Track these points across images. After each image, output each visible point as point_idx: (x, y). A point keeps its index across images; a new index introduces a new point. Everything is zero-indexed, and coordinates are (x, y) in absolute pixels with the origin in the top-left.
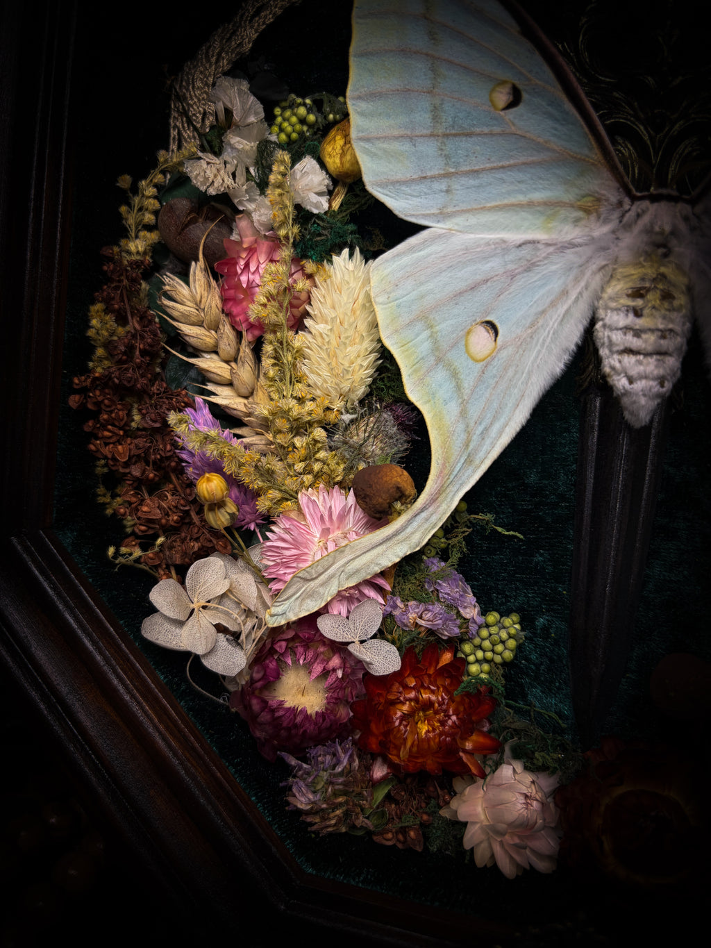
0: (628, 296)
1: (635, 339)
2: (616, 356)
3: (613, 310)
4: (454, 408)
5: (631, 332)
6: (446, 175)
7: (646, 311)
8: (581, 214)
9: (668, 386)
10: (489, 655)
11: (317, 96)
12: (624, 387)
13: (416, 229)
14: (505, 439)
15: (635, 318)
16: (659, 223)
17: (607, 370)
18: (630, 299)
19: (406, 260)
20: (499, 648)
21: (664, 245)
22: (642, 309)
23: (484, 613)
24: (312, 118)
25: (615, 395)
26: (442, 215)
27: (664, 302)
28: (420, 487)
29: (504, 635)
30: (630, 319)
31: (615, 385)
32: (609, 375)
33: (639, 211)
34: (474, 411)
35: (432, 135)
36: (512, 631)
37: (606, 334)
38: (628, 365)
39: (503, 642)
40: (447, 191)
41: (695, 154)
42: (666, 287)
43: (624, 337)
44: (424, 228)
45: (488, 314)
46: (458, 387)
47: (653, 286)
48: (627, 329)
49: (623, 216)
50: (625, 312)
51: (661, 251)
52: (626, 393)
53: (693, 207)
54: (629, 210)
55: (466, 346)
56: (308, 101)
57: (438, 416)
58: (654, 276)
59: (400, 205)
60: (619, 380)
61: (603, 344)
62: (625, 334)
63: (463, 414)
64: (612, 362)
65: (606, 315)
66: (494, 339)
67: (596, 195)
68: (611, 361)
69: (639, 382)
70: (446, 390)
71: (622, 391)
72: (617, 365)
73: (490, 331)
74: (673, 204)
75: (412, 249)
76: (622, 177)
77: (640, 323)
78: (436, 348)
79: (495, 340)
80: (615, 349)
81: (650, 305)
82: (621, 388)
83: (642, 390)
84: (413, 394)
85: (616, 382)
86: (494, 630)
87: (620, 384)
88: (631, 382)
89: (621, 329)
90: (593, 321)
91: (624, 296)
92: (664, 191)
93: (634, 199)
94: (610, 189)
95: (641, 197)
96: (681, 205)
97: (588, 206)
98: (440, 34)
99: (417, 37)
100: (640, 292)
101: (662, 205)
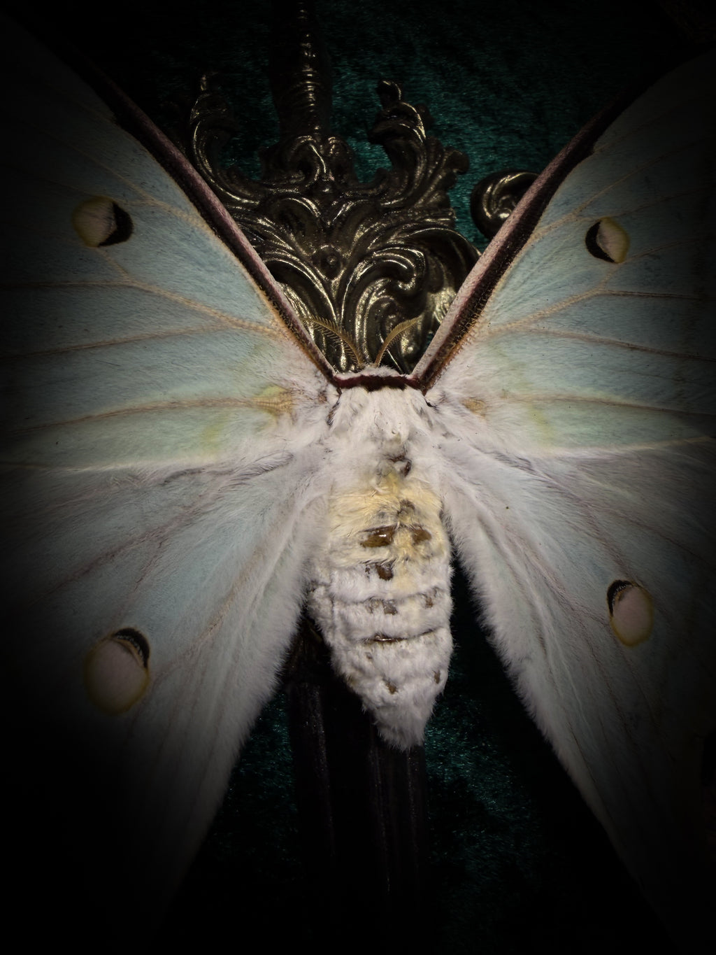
0: (364, 545)
1: (390, 617)
2: (360, 648)
3: (341, 569)
5: (381, 606)
7: (397, 569)
8: (264, 416)
12: (383, 700)
15: (383, 581)
16: (390, 424)
17: (347, 670)
18: (368, 549)
21: (401, 458)
22: (390, 564)
25: (365, 708)
27: (419, 546)
30: (375, 585)
31: (365, 695)
32: (352, 679)
33: (356, 406)
37: (336, 609)
38: (385, 662)
41: (385, 305)
42: (415, 521)
43: (371, 617)
45: (123, 615)
47: (399, 524)
48: (373, 602)
49: (330, 416)
50: (365, 573)
51: (399, 466)
52: (387, 706)
53: (424, 393)
54: (338, 404)
58: (398, 507)
60: (372, 688)
61: (333, 627)
62: (371, 610)
64: (356, 658)
65: (332, 581)
66: (141, 663)
67: (284, 383)
69: (406, 687)
71: (380, 704)
72: (366, 664)
73: (133, 649)
74: (399, 391)
76: (315, 353)
79: (146, 665)
80: (359, 636)
81: (401, 556)
82: (378, 700)
83: (414, 698)
85: (368, 692)
87: (375, 692)
88: (393, 690)
89: (362, 602)
91: (358, 546)
92: (371, 370)
93: (341, 385)
94: (306, 378)
95: (350, 384)
96: (409, 391)
97: (275, 405)
100: (381, 539)
101: (385, 393)
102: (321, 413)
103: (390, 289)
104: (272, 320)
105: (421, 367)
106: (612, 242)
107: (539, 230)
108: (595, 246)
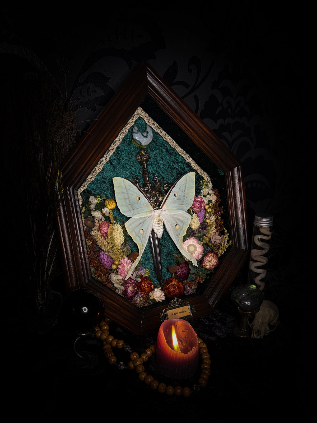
0: (157, 222)
4: (140, 242)
6: (133, 210)
10: (146, 275)
11: (100, 195)
13: (130, 218)
14: (146, 244)
16: (159, 212)
19: (130, 222)
20: (148, 274)
24: (101, 199)
26: (133, 215)
29: (148, 272)
31: (157, 234)
35: (130, 204)
36: (149, 271)
37: (155, 228)
40: (133, 212)
44: (131, 218)
45: (142, 228)
46: (140, 238)
50: (157, 224)
51: (160, 216)
55: (140, 233)
56: (99, 197)
57: (139, 244)
59: (127, 215)
63: (142, 242)
65: (154, 225)
69: (160, 233)
70: (138, 239)
72: (157, 231)
75: (130, 220)
77: (159, 225)
78: (136, 234)
79: (143, 231)
80: (157, 229)
84: (135, 241)
93: (154, 209)
94: (152, 209)
97: (150, 211)
98: (128, 190)
99: (125, 191)
100: (159, 221)
101: (158, 210)
104: (150, 205)
106: (176, 195)
107: (170, 195)
108: (175, 195)
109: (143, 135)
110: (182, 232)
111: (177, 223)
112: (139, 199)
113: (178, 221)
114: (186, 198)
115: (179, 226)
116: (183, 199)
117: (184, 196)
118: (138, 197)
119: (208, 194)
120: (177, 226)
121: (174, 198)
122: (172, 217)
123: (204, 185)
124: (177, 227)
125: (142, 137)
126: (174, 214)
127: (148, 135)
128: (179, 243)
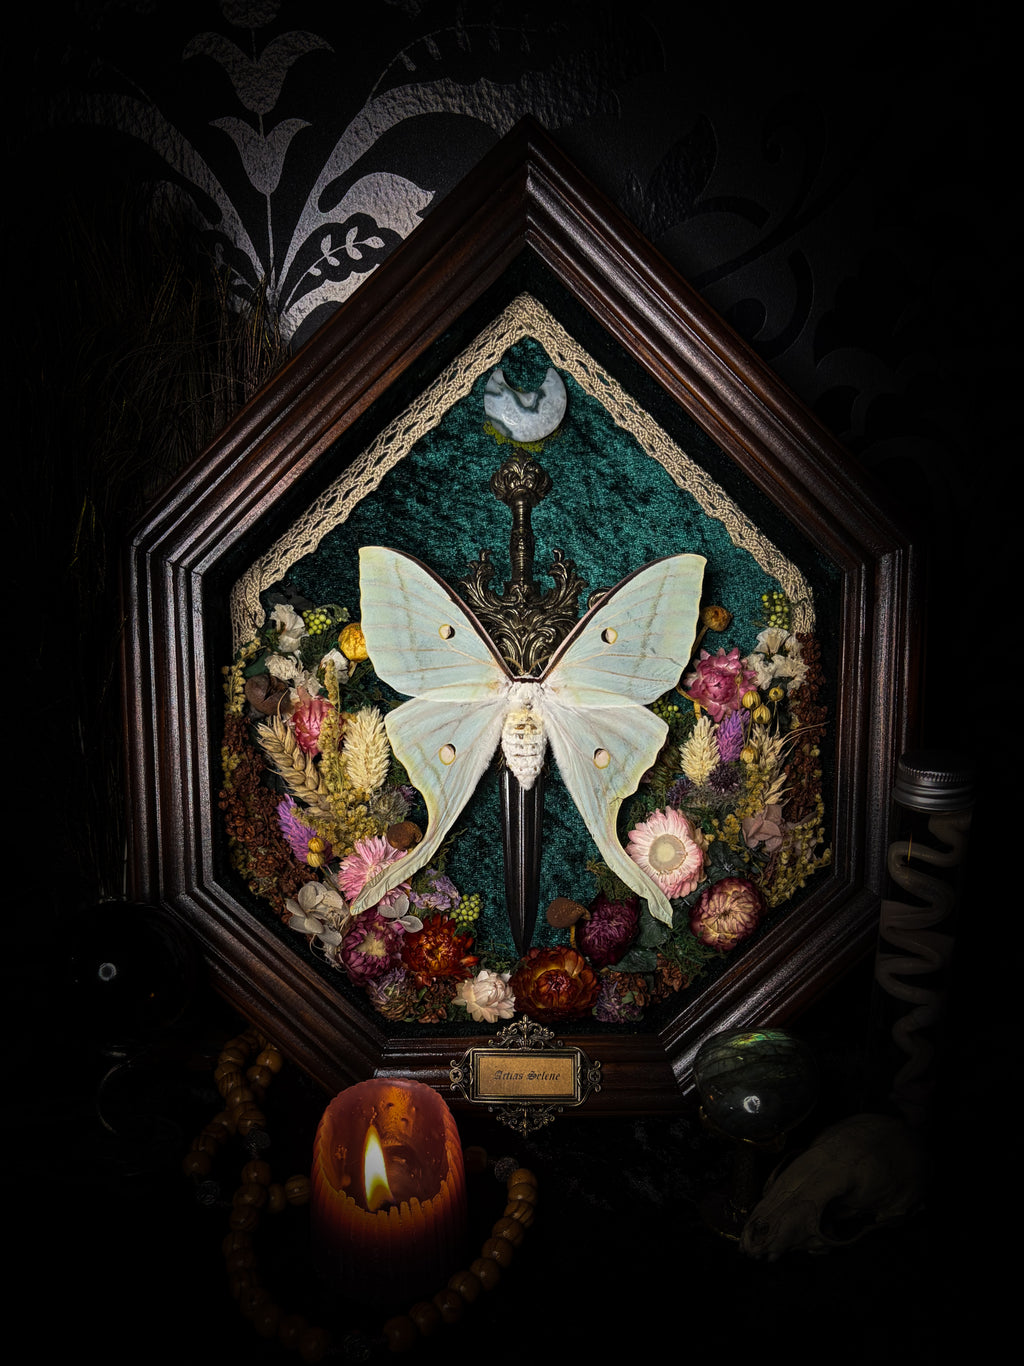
1: (521, 749)
2: (513, 757)
3: (509, 735)
4: (437, 791)
5: (519, 746)
6: (422, 670)
8: (490, 689)
9: (539, 769)
10: (466, 917)
11: (329, 606)
12: (519, 772)
14: (464, 803)
15: (520, 739)
16: (528, 693)
18: (518, 729)
19: (405, 714)
20: (471, 913)
21: (530, 704)
22: (524, 735)
23: (461, 895)
24: (329, 622)
26: (421, 690)
27: (534, 730)
28: (424, 832)
29: (472, 905)
30: (518, 740)
31: (514, 771)
32: (510, 766)
33: (517, 687)
34: (448, 791)
35: (411, 650)
36: (476, 902)
37: (508, 746)
38: (519, 761)
39: (472, 909)
40: (422, 678)
42: (533, 723)
43: (516, 749)
44: (413, 697)
45: (449, 740)
46: (438, 778)
47: (528, 723)
48: (516, 745)
49: (510, 690)
50: (516, 736)
51: (529, 707)
52: (520, 774)
53: (540, 684)
54: (512, 686)
55: (440, 756)
56: (325, 611)
57: (430, 796)
58: (528, 718)
61: (507, 751)
62: (516, 747)
63: (443, 792)
65: (507, 738)
67: (496, 680)
68: (511, 761)
69: (525, 769)
70: (432, 780)
71: (518, 774)
72: (514, 761)
73: (452, 749)
74: (532, 683)
75: (406, 709)
76: (507, 671)
77: (522, 742)
78: (424, 759)
79: (455, 754)
80: (512, 754)
81: (527, 733)
82: (517, 772)
83: (527, 773)
84: (416, 785)
86: (467, 903)
87: (517, 770)
88: (521, 770)
89: (514, 744)
90: (501, 740)
91: (515, 728)
92: (527, 676)
93: (513, 680)
94: (502, 677)
95: (517, 680)
96: (535, 684)
97: (493, 686)
98: (410, 598)
99: (398, 598)
100: (521, 727)
101: (527, 683)
102: (507, 689)
103: (544, 641)
104: (494, 660)
105: (541, 676)
106: (611, 636)
107: (584, 632)
108: (604, 636)
109: (519, 403)
110: (619, 781)
111: (601, 742)
112: (452, 633)
113: (605, 737)
114: (650, 654)
115: (611, 755)
116: (639, 654)
117: (644, 645)
118: (447, 628)
119: (783, 651)
120: (603, 755)
121: (600, 648)
122: (584, 718)
123: (776, 613)
124: (602, 758)
125: (517, 408)
126: (592, 707)
127: (542, 402)
128: (601, 822)
